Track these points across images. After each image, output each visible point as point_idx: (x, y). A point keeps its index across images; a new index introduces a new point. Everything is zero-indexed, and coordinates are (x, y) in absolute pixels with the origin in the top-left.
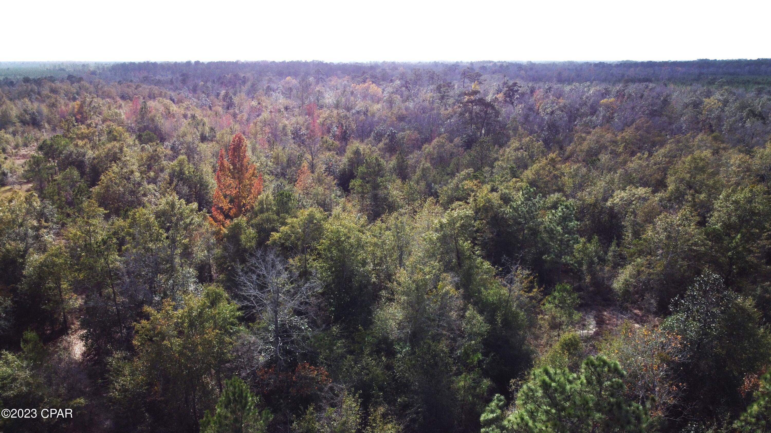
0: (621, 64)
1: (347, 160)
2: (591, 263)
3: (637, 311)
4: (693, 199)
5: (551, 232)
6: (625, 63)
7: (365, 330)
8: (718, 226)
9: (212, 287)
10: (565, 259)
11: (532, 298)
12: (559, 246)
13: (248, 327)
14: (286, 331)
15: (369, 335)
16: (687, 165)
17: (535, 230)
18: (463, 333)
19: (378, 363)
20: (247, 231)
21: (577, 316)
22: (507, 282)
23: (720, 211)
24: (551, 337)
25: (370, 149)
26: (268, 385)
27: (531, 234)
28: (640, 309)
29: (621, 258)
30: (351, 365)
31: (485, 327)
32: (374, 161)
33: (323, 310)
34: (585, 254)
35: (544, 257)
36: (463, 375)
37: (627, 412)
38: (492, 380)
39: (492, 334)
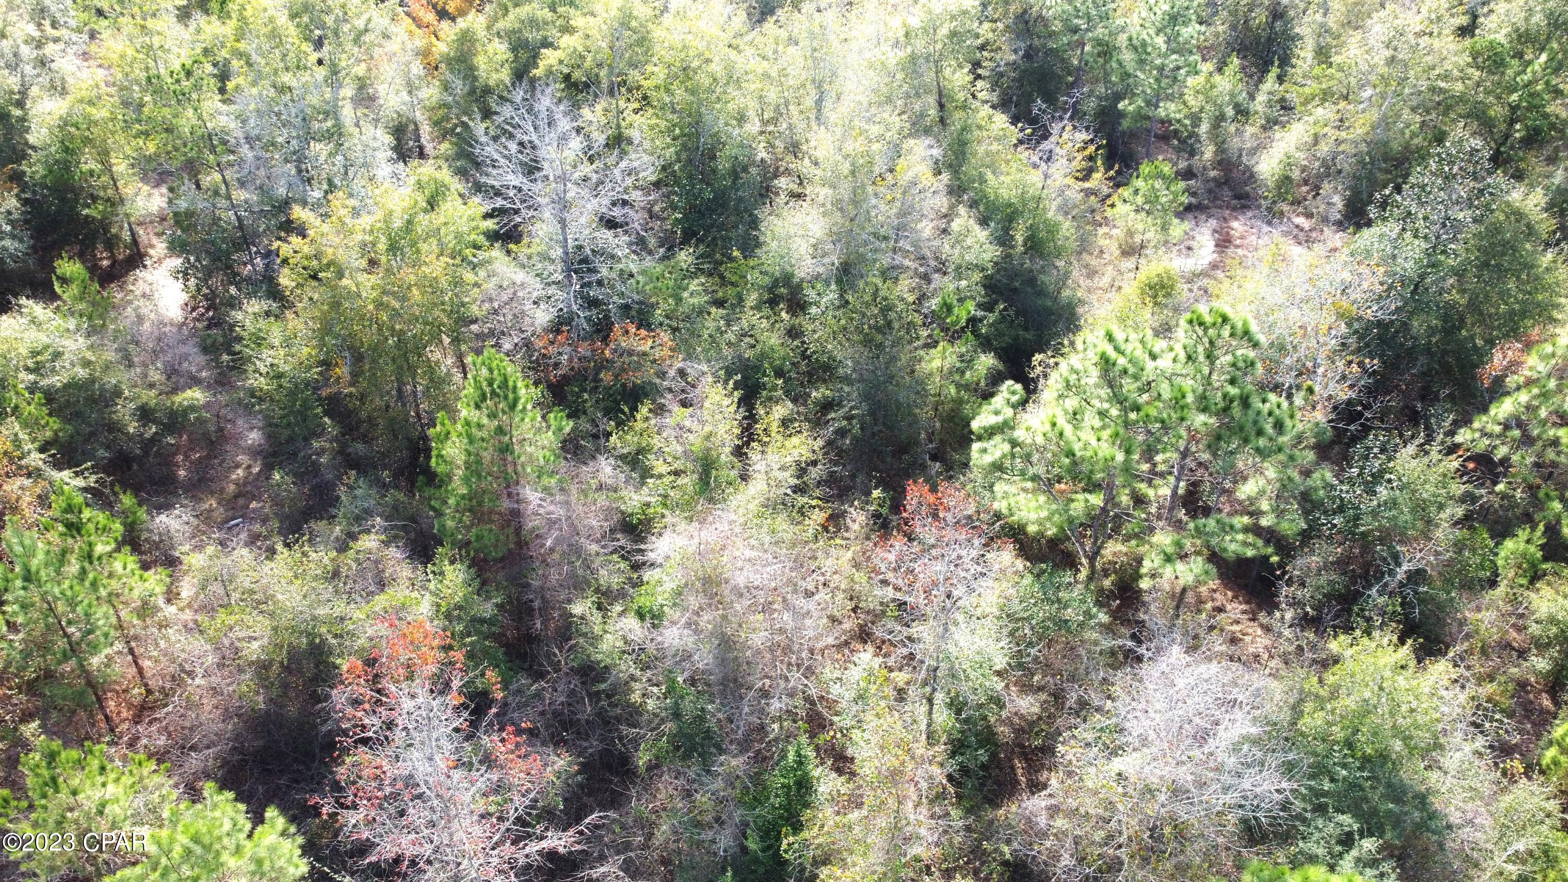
2: (1218, 119)
3: (1300, 220)
5: (1140, 49)
7: (745, 257)
8: (1502, 35)
9: (426, 170)
10: (1166, 109)
11: (1089, 193)
12: (1156, 80)
13: (509, 252)
14: (585, 261)
15: (753, 268)
17: (1107, 43)
18: (944, 264)
19: (773, 324)
20: (490, 48)
21: (1178, 229)
22: (1041, 159)
24: (1121, 273)
26: (556, 365)
27: (1099, 55)
28: (1309, 216)
29: (1283, 108)
30: (719, 328)
31: (991, 253)
33: (658, 218)
34: (1208, 99)
35: (1121, 106)
36: (940, 348)
37: (1259, 413)
38: (999, 356)
39: (1004, 266)
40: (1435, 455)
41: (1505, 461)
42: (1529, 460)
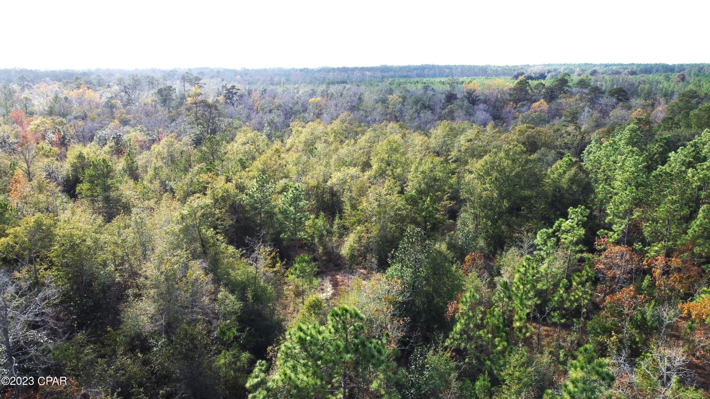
0: (321, 69)
1: (69, 165)
2: (321, 237)
3: (362, 271)
4: (393, 174)
5: (284, 212)
6: (325, 69)
7: (114, 330)
8: (413, 192)
10: (300, 235)
11: (276, 272)
12: (294, 224)
14: (21, 348)
15: (119, 334)
16: (384, 147)
17: (270, 213)
18: (217, 315)
19: (134, 361)
21: (316, 282)
22: (253, 261)
23: (413, 181)
24: (297, 304)
25: (95, 153)
27: (268, 217)
28: (365, 268)
29: (344, 229)
30: (103, 370)
31: (239, 305)
32: (102, 163)
33: (63, 320)
34: (315, 229)
35: (281, 236)
36: (223, 353)
37: (370, 348)
38: (250, 352)
39: (245, 310)
40: (441, 353)
41: (465, 348)
42: (473, 346)
